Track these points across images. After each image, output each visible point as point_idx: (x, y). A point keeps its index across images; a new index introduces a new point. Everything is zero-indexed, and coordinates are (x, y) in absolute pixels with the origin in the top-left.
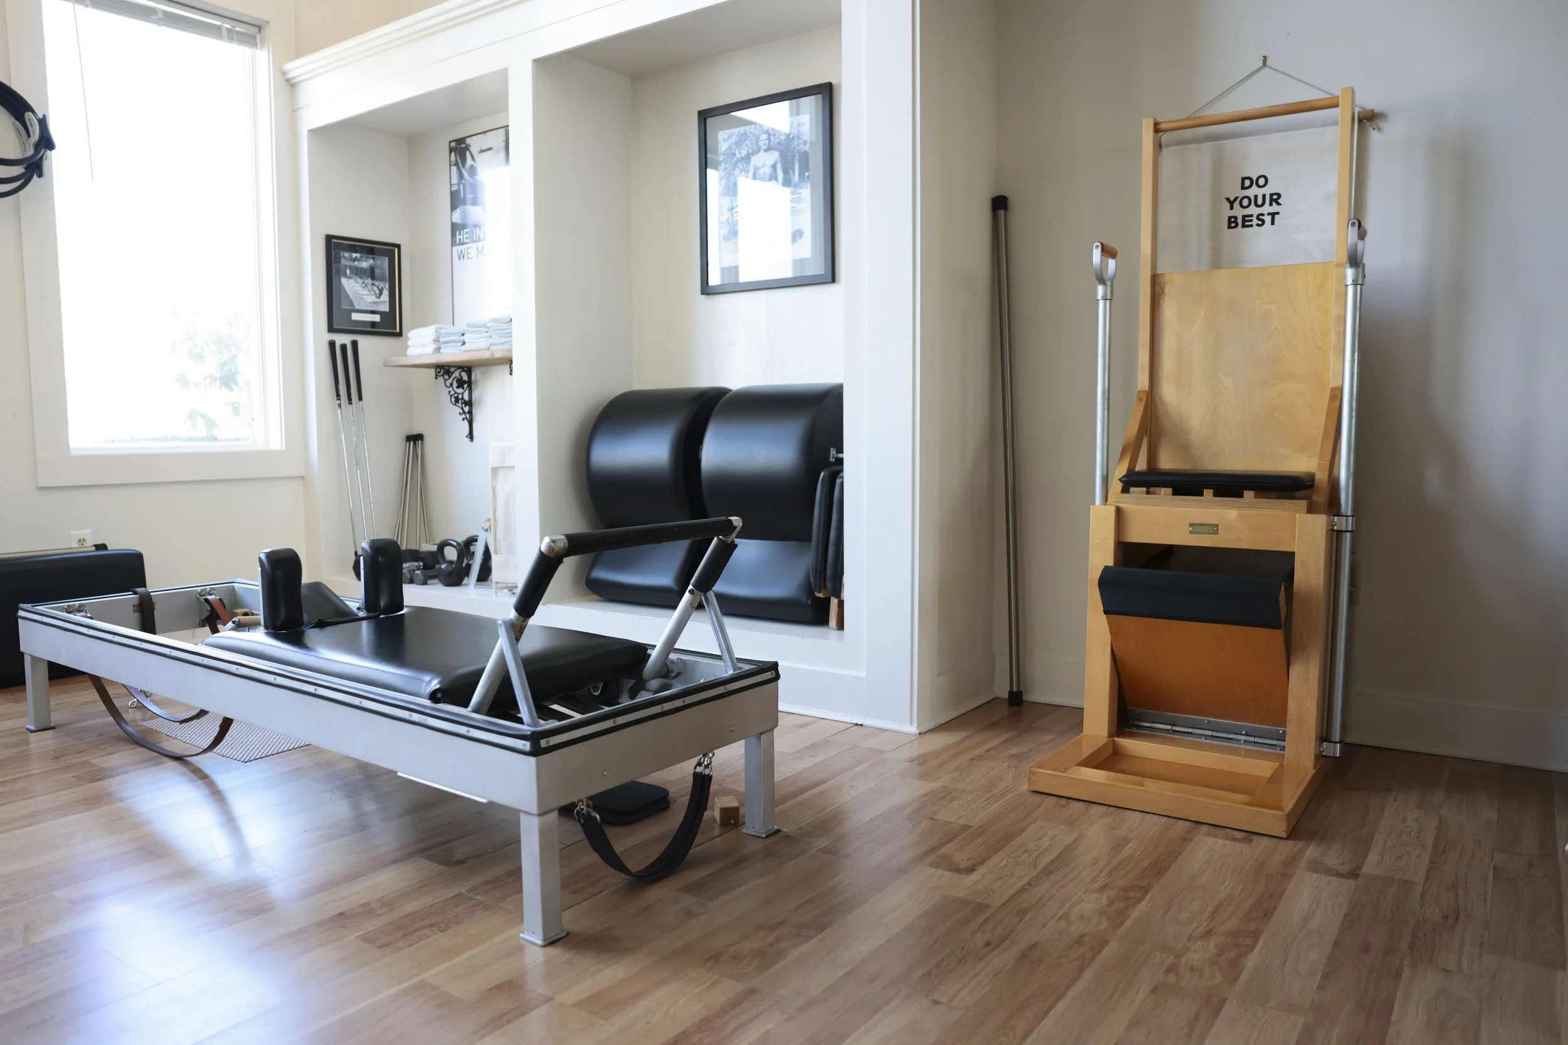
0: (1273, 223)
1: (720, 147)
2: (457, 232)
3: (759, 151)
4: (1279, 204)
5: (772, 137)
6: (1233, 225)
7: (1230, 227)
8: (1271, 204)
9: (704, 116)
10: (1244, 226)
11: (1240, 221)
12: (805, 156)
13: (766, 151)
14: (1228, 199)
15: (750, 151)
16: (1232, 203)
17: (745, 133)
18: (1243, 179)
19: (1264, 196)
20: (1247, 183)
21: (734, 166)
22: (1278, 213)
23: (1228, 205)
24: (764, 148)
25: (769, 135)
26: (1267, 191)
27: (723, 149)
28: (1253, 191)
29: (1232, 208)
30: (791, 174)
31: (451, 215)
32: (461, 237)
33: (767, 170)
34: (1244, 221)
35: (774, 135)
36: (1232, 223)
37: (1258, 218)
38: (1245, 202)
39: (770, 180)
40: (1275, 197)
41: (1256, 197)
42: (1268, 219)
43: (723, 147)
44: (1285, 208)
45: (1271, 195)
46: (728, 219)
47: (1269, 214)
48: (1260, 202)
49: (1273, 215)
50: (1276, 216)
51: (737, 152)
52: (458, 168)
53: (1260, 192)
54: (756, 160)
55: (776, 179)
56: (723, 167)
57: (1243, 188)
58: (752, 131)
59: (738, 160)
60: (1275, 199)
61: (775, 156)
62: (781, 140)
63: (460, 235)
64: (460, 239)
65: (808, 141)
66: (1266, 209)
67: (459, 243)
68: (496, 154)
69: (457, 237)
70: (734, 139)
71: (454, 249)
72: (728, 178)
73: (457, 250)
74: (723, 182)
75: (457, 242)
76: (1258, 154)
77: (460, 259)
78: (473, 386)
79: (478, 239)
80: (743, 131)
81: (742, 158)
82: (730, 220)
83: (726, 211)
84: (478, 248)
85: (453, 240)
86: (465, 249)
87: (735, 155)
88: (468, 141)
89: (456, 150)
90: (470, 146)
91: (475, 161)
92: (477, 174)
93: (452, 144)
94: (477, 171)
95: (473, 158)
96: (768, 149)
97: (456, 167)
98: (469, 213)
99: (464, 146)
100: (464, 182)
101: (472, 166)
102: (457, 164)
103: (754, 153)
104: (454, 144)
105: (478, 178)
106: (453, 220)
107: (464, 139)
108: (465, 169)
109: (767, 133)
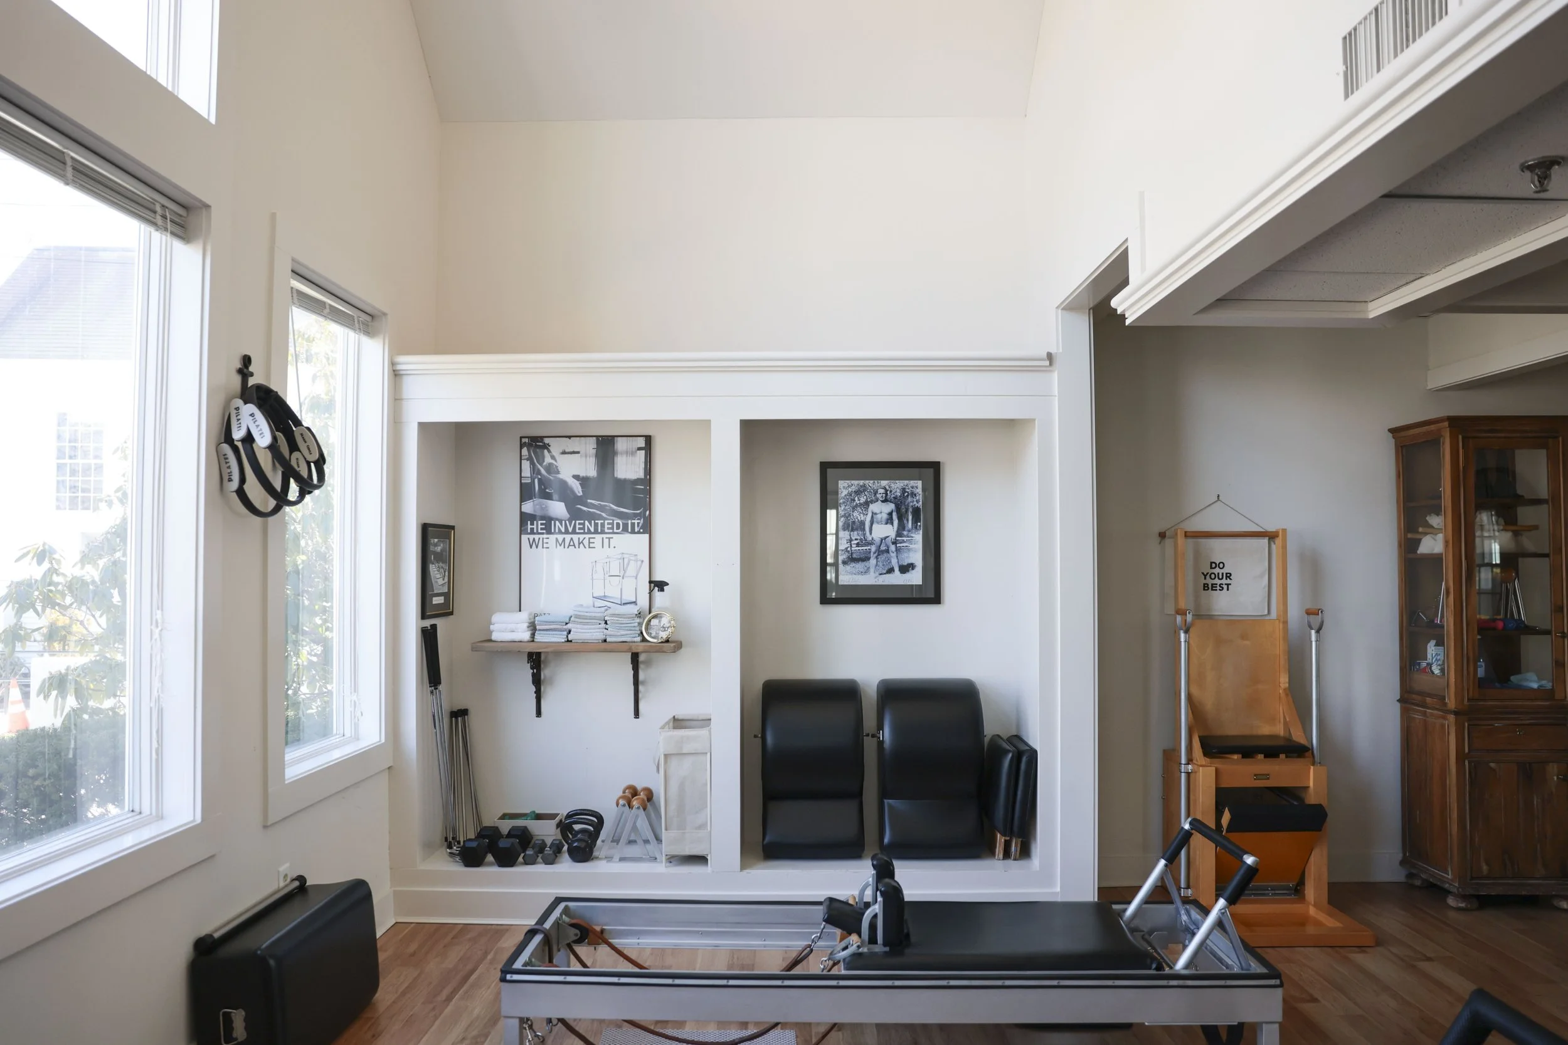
0: (1228, 590)
1: (840, 492)
2: (529, 522)
3: (877, 501)
4: (1231, 579)
5: (888, 492)
6: (1206, 588)
7: (1204, 590)
8: (1226, 579)
9: (825, 467)
10: (1212, 590)
11: (1210, 586)
12: (916, 512)
13: (883, 501)
14: (1203, 573)
15: (869, 500)
16: (1205, 576)
17: (864, 486)
18: (1212, 563)
19: (1223, 574)
20: (1214, 565)
21: (853, 508)
22: (1230, 584)
23: (1203, 577)
24: (881, 499)
25: (886, 491)
26: (1225, 571)
27: (843, 495)
28: (1217, 570)
29: (1205, 578)
31: (521, 505)
32: (535, 527)
33: (885, 516)
34: (1212, 587)
35: (891, 491)
36: (1206, 587)
37: (1220, 586)
38: (1213, 576)
39: (886, 524)
40: (1228, 575)
41: (1218, 574)
42: (1225, 587)
43: (843, 493)
44: (1233, 582)
45: (1227, 574)
46: (847, 548)
47: (1226, 584)
48: (1221, 577)
49: (1228, 585)
50: (1230, 586)
51: (856, 499)
52: (532, 464)
53: (1221, 571)
54: (874, 507)
55: (892, 524)
56: (842, 508)
57: (1211, 568)
59: (857, 504)
60: (1229, 576)
61: (891, 507)
62: (896, 496)
63: (533, 525)
64: (533, 528)
65: (921, 500)
66: (1224, 581)
67: (532, 532)
68: (584, 459)
69: (529, 527)
70: (854, 488)
71: (525, 537)
72: (847, 517)
73: (529, 539)
74: (842, 519)
75: (529, 531)
76: (1218, 550)
77: (531, 547)
78: (542, 666)
79: (557, 531)
80: (862, 484)
81: (861, 504)
82: (849, 549)
83: (845, 542)
84: (557, 540)
85: (522, 529)
86: (539, 539)
87: (854, 500)
88: (547, 441)
89: (529, 446)
90: (549, 446)
91: (556, 461)
92: (558, 472)
93: (524, 440)
94: (558, 470)
95: (553, 457)
96: (885, 501)
97: (529, 462)
98: (546, 507)
99: (541, 444)
100: (540, 477)
101: (550, 464)
102: (530, 459)
103: (872, 502)
104: (526, 440)
105: (561, 476)
106: (522, 510)
107: (542, 438)
108: (541, 465)
109: (885, 488)
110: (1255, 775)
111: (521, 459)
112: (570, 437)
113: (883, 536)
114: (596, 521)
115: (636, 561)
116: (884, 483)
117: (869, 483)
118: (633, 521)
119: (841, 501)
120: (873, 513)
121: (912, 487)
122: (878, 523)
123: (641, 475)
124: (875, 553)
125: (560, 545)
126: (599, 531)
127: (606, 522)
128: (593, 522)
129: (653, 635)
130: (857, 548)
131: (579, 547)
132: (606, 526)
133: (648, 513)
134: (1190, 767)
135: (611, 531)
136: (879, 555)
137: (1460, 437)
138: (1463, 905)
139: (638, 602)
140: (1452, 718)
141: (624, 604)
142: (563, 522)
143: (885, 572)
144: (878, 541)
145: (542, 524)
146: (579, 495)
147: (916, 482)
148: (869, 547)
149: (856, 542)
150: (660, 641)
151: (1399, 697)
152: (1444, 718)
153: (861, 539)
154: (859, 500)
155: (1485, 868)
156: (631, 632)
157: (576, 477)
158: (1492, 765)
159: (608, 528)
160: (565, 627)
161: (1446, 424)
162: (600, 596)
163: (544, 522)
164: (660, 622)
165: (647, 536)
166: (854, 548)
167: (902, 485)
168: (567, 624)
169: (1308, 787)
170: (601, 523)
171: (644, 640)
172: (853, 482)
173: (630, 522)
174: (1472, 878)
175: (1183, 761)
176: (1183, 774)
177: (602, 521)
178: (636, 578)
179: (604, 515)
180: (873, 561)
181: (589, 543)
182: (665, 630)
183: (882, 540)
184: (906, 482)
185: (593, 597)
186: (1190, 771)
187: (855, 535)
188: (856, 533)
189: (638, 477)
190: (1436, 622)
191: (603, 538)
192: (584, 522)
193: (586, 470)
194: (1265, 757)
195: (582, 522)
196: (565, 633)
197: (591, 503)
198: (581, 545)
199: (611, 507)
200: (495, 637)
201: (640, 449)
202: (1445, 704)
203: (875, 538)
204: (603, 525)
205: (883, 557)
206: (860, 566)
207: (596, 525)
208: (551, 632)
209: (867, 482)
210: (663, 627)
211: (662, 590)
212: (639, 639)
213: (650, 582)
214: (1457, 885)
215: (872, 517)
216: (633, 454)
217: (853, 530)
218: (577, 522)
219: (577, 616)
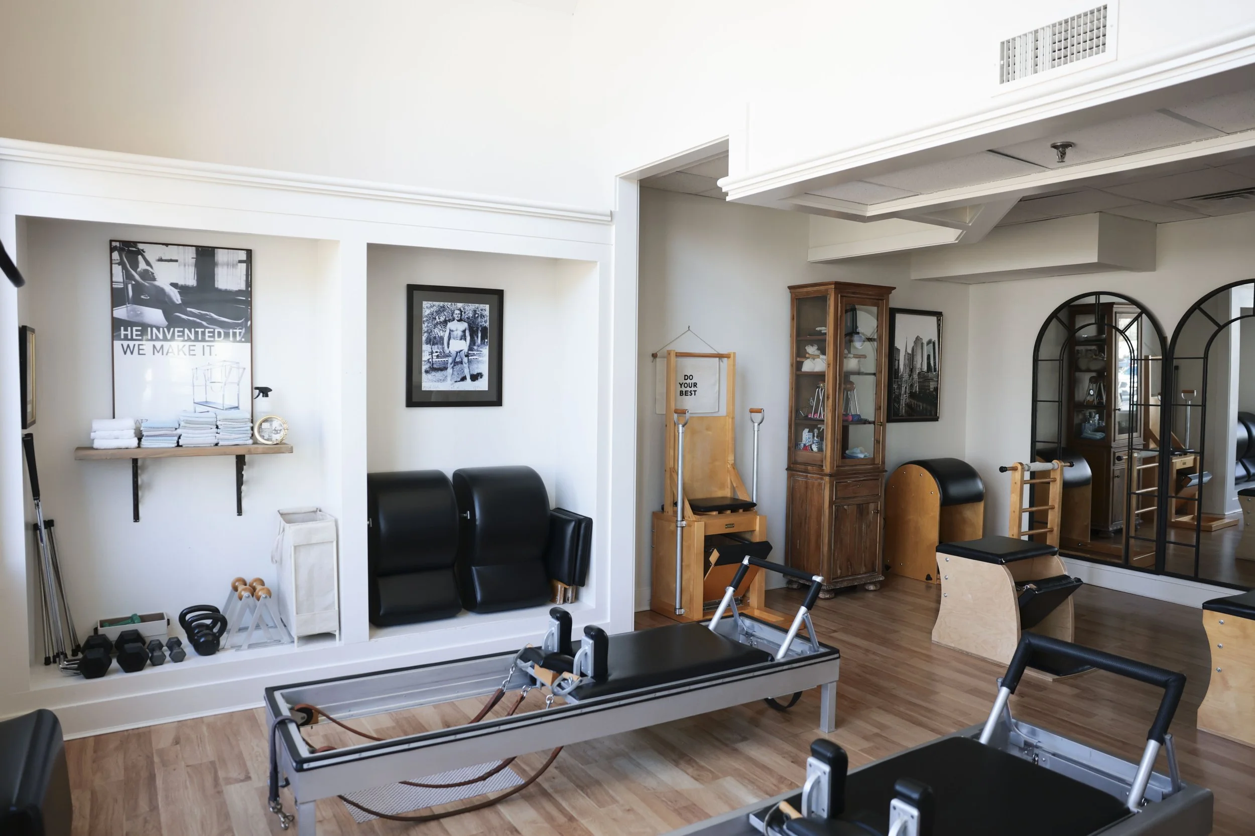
0: (695, 395)
1: (423, 312)
2: (122, 328)
3: (454, 320)
4: (697, 387)
5: (463, 313)
7: (681, 395)
8: (694, 387)
9: (412, 289)
10: (686, 395)
11: (684, 393)
12: (484, 330)
13: (458, 321)
14: (680, 383)
15: (447, 319)
16: (681, 385)
17: (444, 307)
18: (685, 376)
19: (692, 384)
20: (686, 377)
21: (435, 326)
24: (457, 319)
25: (461, 311)
26: (693, 381)
27: (426, 314)
28: (688, 381)
29: (681, 387)
30: (476, 338)
31: (112, 311)
32: (129, 333)
33: (460, 333)
34: (686, 393)
35: (465, 313)
36: (681, 393)
37: (690, 393)
38: (686, 385)
39: (461, 339)
41: (689, 384)
42: (693, 393)
43: (426, 312)
44: (699, 389)
45: (694, 383)
46: (429, 360)
47: (693, 391)
48: (690, 386)
49: (695, 391)
51: (437, 317)
52: (125, 268)
53: (691, 382)
54: (450, 325)
55: (465, 340)
56: (426, 325)
57: (685, 379)
58: (449, 306)
59: (437, 322)
60: (695, 385)
61: (465, 325)
62: (469, 317)
63: (127, 331)
64: (127, 335)
65: (488, 321)
66: (693, 389)
67: (126, 338)
68: (182, 267)
69: (123, 332)
70: (435, 309)
71: (117, 344)
72: (429, 333)
73: (122, 345)
74: (426, 334)
75: (122, 337)
76: (689, 366)
77: (125, 353)
78: (139, 471)
79: (154, 338)
80: (441, 305)
81: (441, 322)
82: (430, 360)
83: (428, 354)
84: (154, 347)
85: (115, 334)
86: (134, 345)
87: (435, 319)
88: (141, 246)
89: (120, 250)
90: (144, 252)
91: (151, 267)
92: (154, 279)
93: (114, 244)
94: (154, 276)
95: (148, 263)
96: (460, 320)
97: (121, 266)
98: (141, 313)
99: (134, 249)
100: (133, 283)
101: (146, 271)
102: (121, 263)
103: (450, 321)
104: (118, 244)
105: (156, 283)
106: (115, 315)
107: (135, 243)
108: (136, 271)
109: (460, 310)
110: (726, 525)
111: (111, 264)
112: (167, 245)
113: (458, 350)
114: (197, 330)
115: (238, 368)
116: (460, 305)
117: (447, 304)
118: (235, 331)
119: (425, 319)
120: (450, 330)
121: (482, 310)
122: (454, 339)
123: (242, 286)
124: (451, 364)
125: (158, 352)
126: (200, 339)
127: (207, 330)
128: (193, 330)
129: (266, 438)
130: (437, 360)
131: (178, 354)
132: (207, 334)
133: (249, 323)
134: (684, 523)
135: (212, 339)
136: (454, 365)
137: (839, 295)
138: (828, 596)
139: (240, 407)
140: (827, 479)
141: (226, 409)
142: (161, 329)
143: (459, 379)
144: (454, 354)
145: (137, 331)
146: (178, 303)
147: (484, 305)
148: (447, 359)
149: (436, 354)
150: (275, 443)
151: (786, 467)
152: (822, 479)
153: (440, 352)
154: (439, 319)
155: (839, 571)
156: (244, 435)
157: (174, 285)
158: (845, 507)
159: (209, 337)
160: (175, 432)
161: (833, 286)
162: (203, 402)
163: (140, 328)
164: (271, 425)
165: (249, 344)
166: (435, 359)
167: (474, 307)
168: (176, 429)
169: (755, 530)
170: (202, 331)
171: (256, 442)
172: (434, 303)
173: (231, 331)
174: (833, 579)
175: (679, 518)
176: (679, 529)
177: (203, 330)
178: (238, 385)
179: (204, 323)
180: (450, 371)
181: (190, 350)
182: (277, 433)
183: (457, 353)
184: (477, 305)
185: (194, 403)
186: (684, 525)
187: (435, 348)
188: (436, 346)
189: (240, 289)
190: (810, 417)
191: (204, 346)
192: (184, 330)
193: (185, 278)
194: (731, 512)
195: (182, 329)
196: (176, 438)
197: (191, 312)
198: (181, 353)
199: (211, 316)
200: (97, 444)
201: (240, 262)
202: (823, 470)
203: (452, 351)
204: (203, 333)
205: (458, 367)
206: (439, 375)
207: (196, 333)
208: (160, 438)
209: (446, 303)
210: (275, 430)
211: (267, 396)
212: (251, 442)
213: (254, 388)
214: (825, 584)
215: (450, 333)
216: (234, 266)
217: (434, 344)
218: (176, 329)
219: (187, 422)
